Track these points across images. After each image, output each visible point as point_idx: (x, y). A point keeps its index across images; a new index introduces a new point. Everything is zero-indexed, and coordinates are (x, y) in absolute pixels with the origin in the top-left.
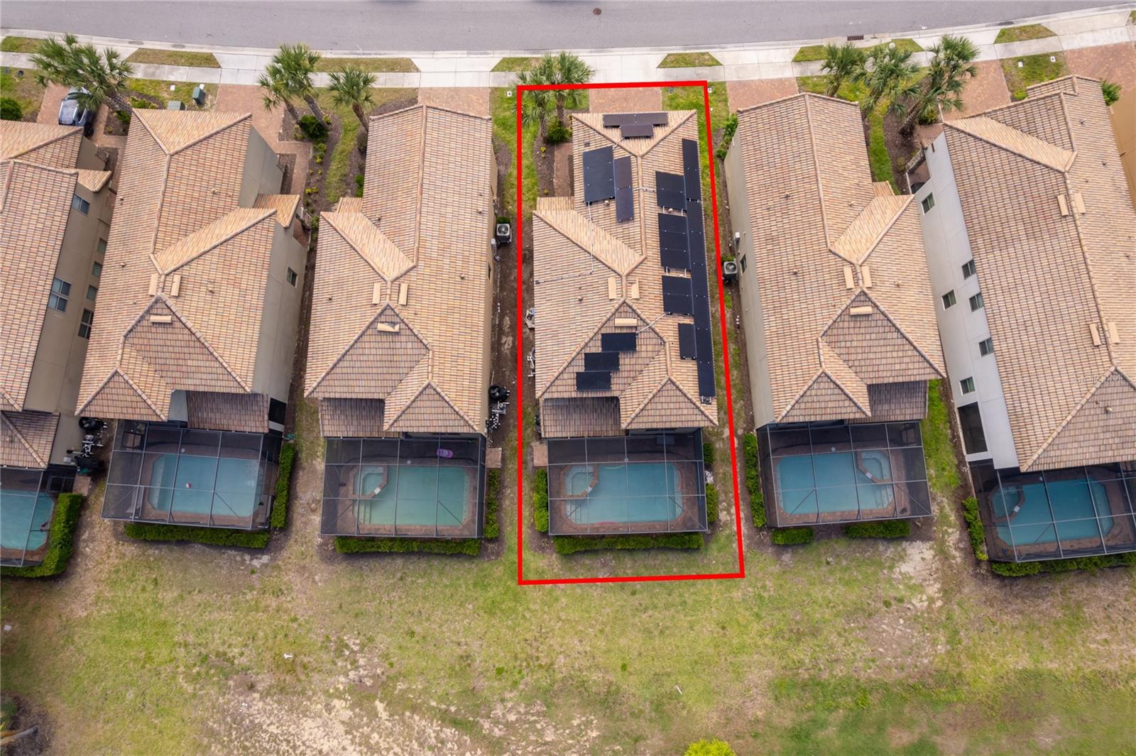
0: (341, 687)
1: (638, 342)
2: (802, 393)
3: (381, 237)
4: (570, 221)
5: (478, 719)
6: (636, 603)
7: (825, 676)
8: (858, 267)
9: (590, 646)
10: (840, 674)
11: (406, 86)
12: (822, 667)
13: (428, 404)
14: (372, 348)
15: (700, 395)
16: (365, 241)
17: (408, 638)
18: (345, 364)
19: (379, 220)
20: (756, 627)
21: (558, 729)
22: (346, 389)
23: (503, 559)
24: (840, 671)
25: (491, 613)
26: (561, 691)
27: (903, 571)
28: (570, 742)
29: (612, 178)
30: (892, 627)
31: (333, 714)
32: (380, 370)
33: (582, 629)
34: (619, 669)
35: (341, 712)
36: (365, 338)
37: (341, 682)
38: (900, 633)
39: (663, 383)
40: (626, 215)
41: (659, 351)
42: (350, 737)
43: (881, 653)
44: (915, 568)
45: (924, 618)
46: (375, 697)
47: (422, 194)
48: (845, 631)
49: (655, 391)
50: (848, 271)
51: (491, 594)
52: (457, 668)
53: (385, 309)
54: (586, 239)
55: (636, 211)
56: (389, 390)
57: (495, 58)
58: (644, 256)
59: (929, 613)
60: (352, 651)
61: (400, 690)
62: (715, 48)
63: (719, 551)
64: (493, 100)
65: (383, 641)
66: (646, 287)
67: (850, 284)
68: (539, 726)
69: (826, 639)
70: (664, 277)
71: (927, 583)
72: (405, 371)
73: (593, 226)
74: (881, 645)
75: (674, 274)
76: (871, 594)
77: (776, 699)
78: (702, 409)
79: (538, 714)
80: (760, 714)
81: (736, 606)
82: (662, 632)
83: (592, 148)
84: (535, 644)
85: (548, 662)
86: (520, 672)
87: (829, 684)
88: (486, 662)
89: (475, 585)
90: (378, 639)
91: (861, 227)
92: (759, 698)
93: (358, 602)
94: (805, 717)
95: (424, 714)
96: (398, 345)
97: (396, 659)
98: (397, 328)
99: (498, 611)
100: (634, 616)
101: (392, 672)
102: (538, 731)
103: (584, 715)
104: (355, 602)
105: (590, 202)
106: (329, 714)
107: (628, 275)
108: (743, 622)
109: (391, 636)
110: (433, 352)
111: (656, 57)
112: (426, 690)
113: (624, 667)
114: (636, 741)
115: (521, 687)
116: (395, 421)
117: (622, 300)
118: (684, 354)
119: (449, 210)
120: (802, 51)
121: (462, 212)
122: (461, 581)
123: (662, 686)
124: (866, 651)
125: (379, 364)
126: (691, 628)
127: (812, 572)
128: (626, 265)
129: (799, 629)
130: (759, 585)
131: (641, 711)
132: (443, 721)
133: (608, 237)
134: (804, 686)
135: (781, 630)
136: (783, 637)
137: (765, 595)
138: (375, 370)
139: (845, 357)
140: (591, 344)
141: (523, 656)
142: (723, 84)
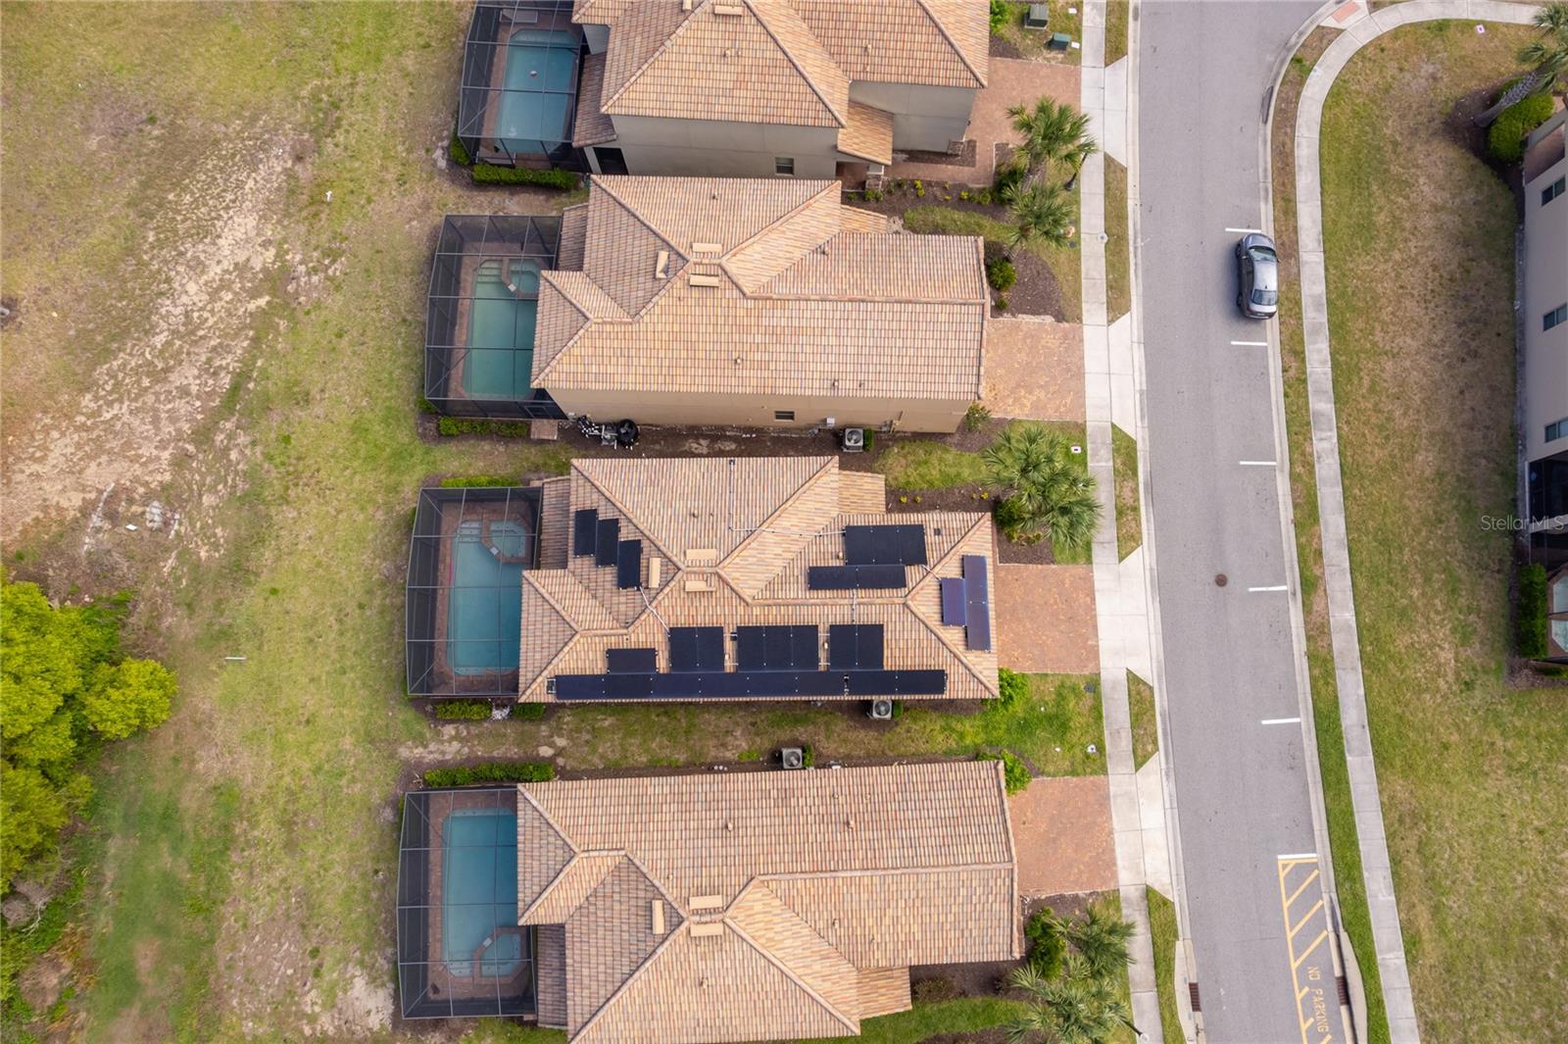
0: (288, 257)
1: (631, 591)
2: (551, 821)
3: (797, 254)
5: (237, 415)
6: (348, 610)
7: (235, 858)
8: (720, 916)
9: (303, 550)
10: (233, 878)
11: (1085, 307)
12: (246, 854)
13: (568, 321)
15: (556, 677)
17: (336, 330)
18: (625, 220)
19: (824, 253)
20: (306, 765)
21: (214, 510)
22: (596, 223)
23: (417, 442)
24: (238, 878)
25: (353, 430)
26: (256, 513)
27: (356, 980)
28: (198, 525)
29: (876, 563)
30: (283, 958)
31: (259, 249)
32: (614, 262)
33: (324, 540)
34: (273, 585)
35: (261, 258)
36: (652, 239)
37: (294, 257)
38: (275, 968)
39: (573, 624)
40: (819, 579)
41: (617, 620)
42: (231, 268)
43: (253, 938)
44: (357, 999)
45: (291, 1005)
46: (274, 296)
48: (288, 889)
49: (563, 613)
50: (716, 901)
51: (377, 428)
52: (296, 389)
53: (683, 258)
54: (786, 524)
55: (821, 593)
56: (592, 275)
58: (749, 601)
59: (296, 1013)
60: (327, 267)
61: (278, 324)
62: (1167, 762)
63: (405, 722)
64: (1064, 427)
65: (335, 302)
67: (697, 903)
68: (220, 487)
69: (280, 862)
70: (720, 630)
71: (337, 1016)
72: (612, 292)
73: (809, 536)
74: (263, 939)
75: (729, 646)
76: (330, 931)
77: (215, 788)
78: (539, 680)
79: (234, 486)
80: (200, 766)
81: (334, 741)
82: (311, 641)
83: (930, 538)
84: (313, 481)
85: (290, 499)
86: (283, 464)
87: (223, 862)
88: (299, 423)
89: (389, 408)
90: (339, 297)
92: (220, 765)
93: (382, 272)
94: (188, 826)
95: (249, 352)
97: (313, 317)
98: (660, 275)
99: (355, 436)
100: (334, 606)
101: (300, 314)
102: (216, 486)
103: (226, 542)
104: (382, 268)
106: (260, 245)
108: (314, 748)
109: (340, 311)
110: (631, 324)
111: (1147, 668)
112: (275, 353)
113: (274, 591)
114: (189, 605)
115: (266, 466)
116: (551, 284)
117: (682, 566)
118: (614, 656)
120: (1165, 902)
122: (395, 392)
123: (248, 640)
124: (258, 919)
125: (622, 259)
126: (312, 680)
127: (366, 849)
128: (737, 575)
129: (296, 823)
130: (357, 774)
131: (222, 614)
132: (239, 375)
133: (789, 556)
134: (227, 827)
135: (297, 800)
136: (287, 802)
137: (344, 782)
138: (615, 255)
140: (631, 527)
141: (300, 468)
142: (1104, 770)
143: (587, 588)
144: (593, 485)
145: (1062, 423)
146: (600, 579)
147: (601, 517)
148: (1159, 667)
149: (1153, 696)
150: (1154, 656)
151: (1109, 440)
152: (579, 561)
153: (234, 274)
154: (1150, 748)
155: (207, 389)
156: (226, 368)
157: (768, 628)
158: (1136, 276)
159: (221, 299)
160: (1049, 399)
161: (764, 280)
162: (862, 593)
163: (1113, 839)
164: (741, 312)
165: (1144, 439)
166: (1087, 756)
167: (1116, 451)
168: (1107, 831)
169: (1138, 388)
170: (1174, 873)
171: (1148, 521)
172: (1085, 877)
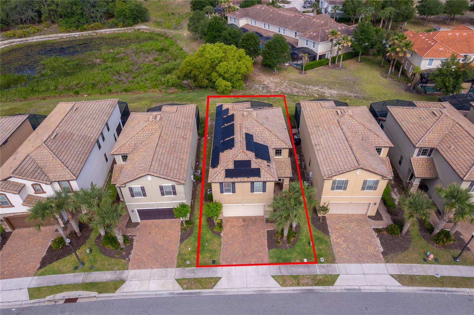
8: (153, 120)
35: (327, 95)
50: (158, 119)
55: (244, 135)
62: (177, 294)
67: (159, 116)
95: (304, 96)
106: (331, 94)
120: (116, 289)
145: (333, 254)
148: (222, 292)
149: (209, 289)
151: (330, 273)
153: (322, 92)
154: (185, 286)
155: (293, 93)
156: (299, 94)
159: (315, 91)
160: (343, 249)
163: (149, 269)
164: (333, 121)
165: (335, 290)
169: (362, 288)
170: (128, 294)
171: (294, 290)
172: (137, 257)
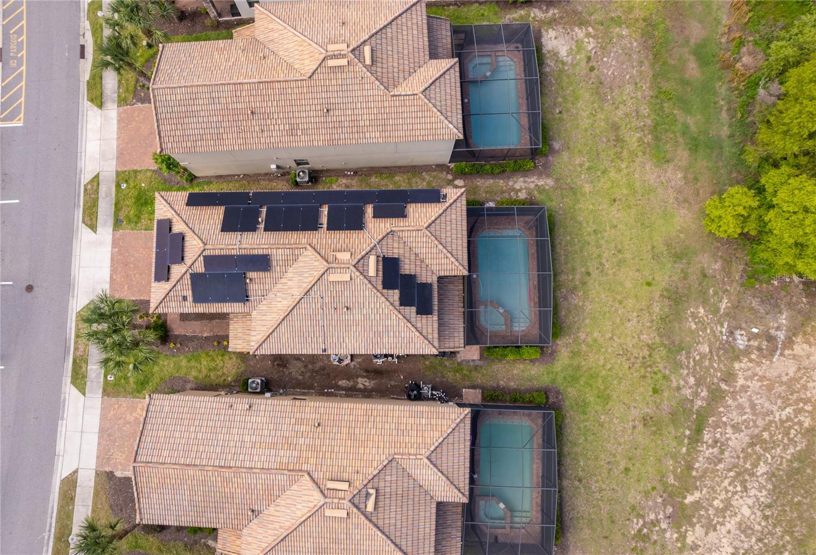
0: (676, 535)
1: (390, 255)
2: (439, 113)
3: (272, 509)
4: (264, 318)
5: (694, 410)
6: (597, 272)
7: (649, 122)
8: (329, 54)
9: (633, 312)
10: (648, 110)
11: (92, 484)
12: (642, 124)
13: (444, 459)
14: (391, 516)
15: (439, 202)
16: (277, 526)
17: (630, 474)
18: (403, 543)
19: (253, 511)
20: (612, 174)
21: (699, 341)
22: (427, 542)
23: (562, 388)
24: (645, 110)
25: (608, 398)
26: (669, 338)
27: (566, 54)
28: (708, 331)
29: (224, 274)
30: (610, 67)
31: (700, 543)
32: (411, 507)
33: (619, 319)
34: (650, 288)
36: (380, 523)
37: (671, 535)
38: (614, 61)
39: (430, 235)
40: (262, 263)
41: (399, 237)
42: (718, 527)
43: (630, 77)
44: (564, 45)
45: (603, 42)
46: (682, 503)
47: (230, 467)
48: (613, 103)
49: (436, 242)
50: (332, 63)
51: (592, 399)
52: (654, 429)
53: (353, 504)
54: (285, 302)
55: (261, 252)
56: (428, 498)
57: (70, 392)
58: (308, 247)
59: (598, 38)
60: (644, 525)
61: (675, 480)
62: (80, 178)
63: (552, 201)
64: (117, 394)
65: (633, 497)
66: (339, 246)
67: (344, 62)
68: (698, 358)
69: (621, 119)
70: (328, 229)
71: (574, 37)
72: (411, 482)
73: (271, 295)
74: (625, 76)
75: (324, 220)
76: (584, 80)
77: (668, 161)
78: (452, 201)
79: (688, 358)
80: (680, 176)
81: (596, 189)
82: (619, 251)
83: (189, 294)
84: (633, 360)
85: (647, 348)
86: (655, 373)
87: (655, 119)
88: (648, 403)
89: (585, 413)
90: (632, 501)
91: (287, 50)
92: (668, 175)
93: (601, 520)
94: (681, 140)
96: (388, 490)
97: (649, 485)
98: (372, 491)
99: (607, 392)
100: (607, 274)
101: (660, 487)
102: (701, 358)
103: (687, 319)
104: (602, 524)
105: (244, 297)
107: (327, 261)
108: (609, 184)
109: (629, 489)
110: (395, 454)
111: (84, 234)
112: (674, 457)
113: (649, 284)
114: (705, 276)
115: (667, 372)
116: (459, 490)
117: (352, 268)
118: (402, 214)
119: (247, 438)
121: (249, 425)
122: (582, 425)
123: (662, 253)
124: (629, 88)
125: (405, 509)
126: (615, 227)
127: (568, 125)
128: (316, 263)
129: (614, 140)
130: (579, 169)
131: (682, 270)
132: (697, 441)
133: (283, 281)
134: (657, 139)
135: (616, 154)
136: (621, 153)
137: (587, 164)
138: (410, 513)
139: (407, 74)
140: (391, 300)
141: (643, 371)
142: (118, 173)
143: (422, 261)
144: (421, 334)
145: (117, 396)
146: (413, 266)
147: (414, 309)
148: (77, 235)
149: (83, 217)
150: (79, 243)
151: (88, 384)
152: (429, 281)
153: (715, 522)
154: (89, 187)
155: (719, 430)
156: (708, 447)
157: (297, 230)
158: (53, 508)
159: (722, 501)
160: (123, 414)
161: (295, 487)
162: (234, 252)
163: (118, 135)
164: (313, 461)
165: (66, 385)
166: (126, 181)
167: (84, 377)
168: (120, 140)
169: (65, 422)
170: (85, 117)
171: (71, 328)
172: (136, 113)
